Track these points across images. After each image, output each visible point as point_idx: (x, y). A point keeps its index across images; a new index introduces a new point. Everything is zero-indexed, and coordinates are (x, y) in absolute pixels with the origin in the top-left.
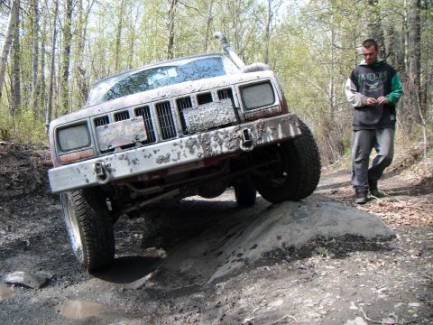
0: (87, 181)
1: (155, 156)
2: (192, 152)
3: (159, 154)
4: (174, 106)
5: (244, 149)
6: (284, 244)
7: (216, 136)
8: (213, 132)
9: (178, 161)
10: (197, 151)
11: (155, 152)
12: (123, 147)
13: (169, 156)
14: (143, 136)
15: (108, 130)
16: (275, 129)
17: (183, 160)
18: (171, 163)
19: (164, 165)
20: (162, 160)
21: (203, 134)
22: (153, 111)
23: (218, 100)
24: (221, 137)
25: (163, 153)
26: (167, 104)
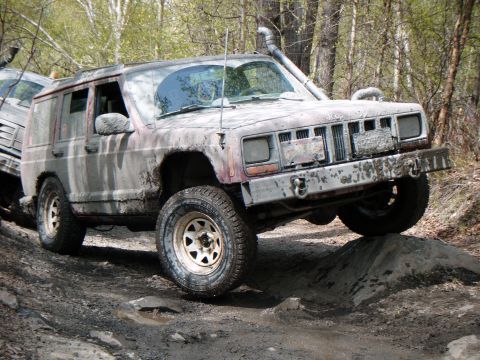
0: (285, 195)
1: (340, 176)
2: (368, 175)
3: (343, 174)
4: (346, 130)
5: (413, 176)
6: (413, 271)
7: (387, 162)
8: (384, 158)
9: (358, 183)
10: (372, 175)
11: (340, 172)
12: (304, 165)
13: (351, 176)
14: (321, 156)
15: (291, 147)
16: (431, 161)
17: (361, 182)
18: (352, 184)
19: (347, 185)
20: (345, 180)
21: (377, 159)
22: (329, 132)
23: (380, 128)
24: (391, 163)
25: (345, 174)
26: (340, 126)
